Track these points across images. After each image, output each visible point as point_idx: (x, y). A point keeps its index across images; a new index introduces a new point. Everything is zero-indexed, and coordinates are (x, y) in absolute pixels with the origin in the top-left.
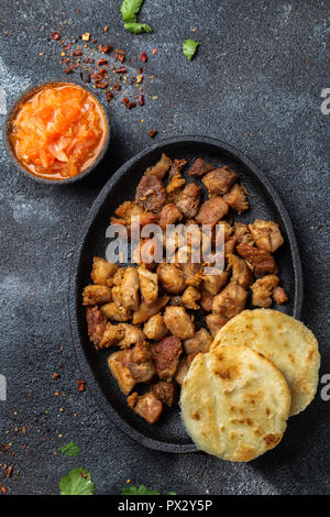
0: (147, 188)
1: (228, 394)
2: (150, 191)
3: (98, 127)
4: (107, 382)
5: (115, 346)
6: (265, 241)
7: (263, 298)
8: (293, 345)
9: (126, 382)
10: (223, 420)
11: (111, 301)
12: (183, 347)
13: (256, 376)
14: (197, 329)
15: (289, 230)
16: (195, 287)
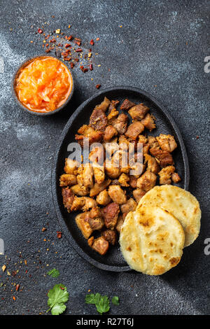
0: (97, 117)
1: (148, 235)
2: (98, 119)
3: (67, 82)
4: (75, 232)
5: (79, 210)
6: (167, 145)
7: (166, 179)
8: (185, 205)
9: (86, 231)
10: (145, 251)
11: (76, 183)
12: (120, 209)
13: (164, 223)
14: (128, 198)
16: (126, 174)
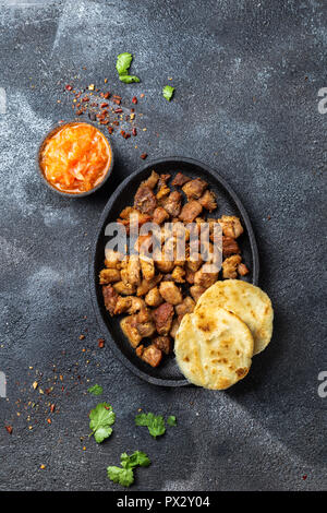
0: (143, 197)
1: (209, 342)
2: (145, 199)
3: (105, 154)
4: (120, 340)
5: (125, 313)
6: (230, 230)
7: (231, 272)
8: (254, 304)
9: (134, 338)
10: (206, 360)
11: (120, 280)
12: (174, 309)
13: (228, 327)
14: (184, 297)
15: (247, 223)
16: (181, 267)
